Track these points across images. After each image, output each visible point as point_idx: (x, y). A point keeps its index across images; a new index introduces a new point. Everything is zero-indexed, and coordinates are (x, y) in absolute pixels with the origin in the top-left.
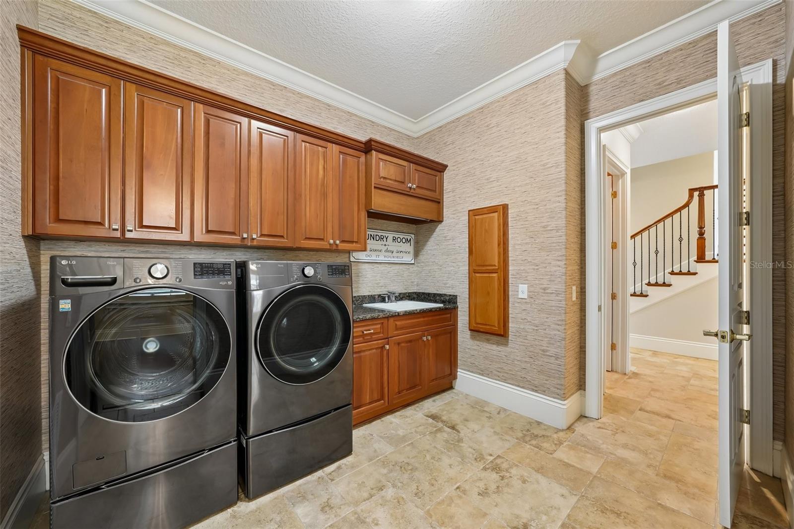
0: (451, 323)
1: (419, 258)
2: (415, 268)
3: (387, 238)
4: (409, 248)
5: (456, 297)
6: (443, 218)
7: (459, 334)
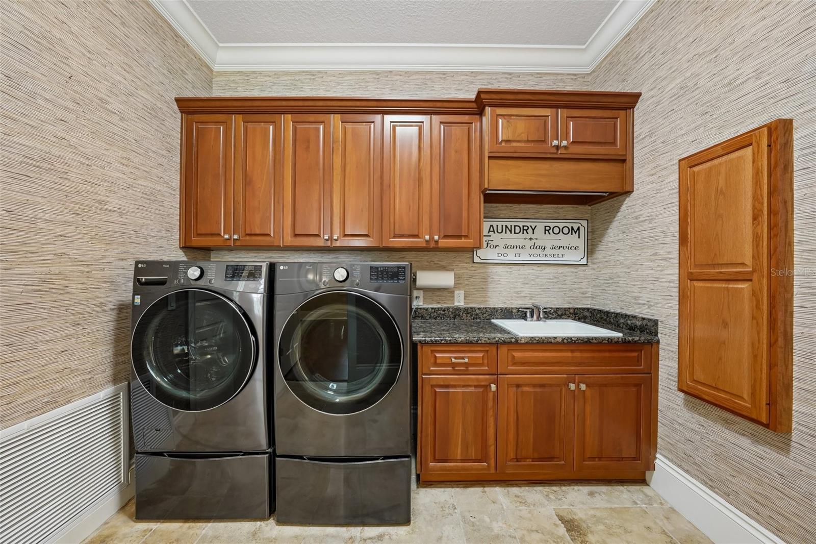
0: (642, 367)
1: (595, 256)
2: (588, 271)
3: (533, 230)
4: (579, 242)
5: (656, 322)
6: (633, 185)
7: (660, 390)
